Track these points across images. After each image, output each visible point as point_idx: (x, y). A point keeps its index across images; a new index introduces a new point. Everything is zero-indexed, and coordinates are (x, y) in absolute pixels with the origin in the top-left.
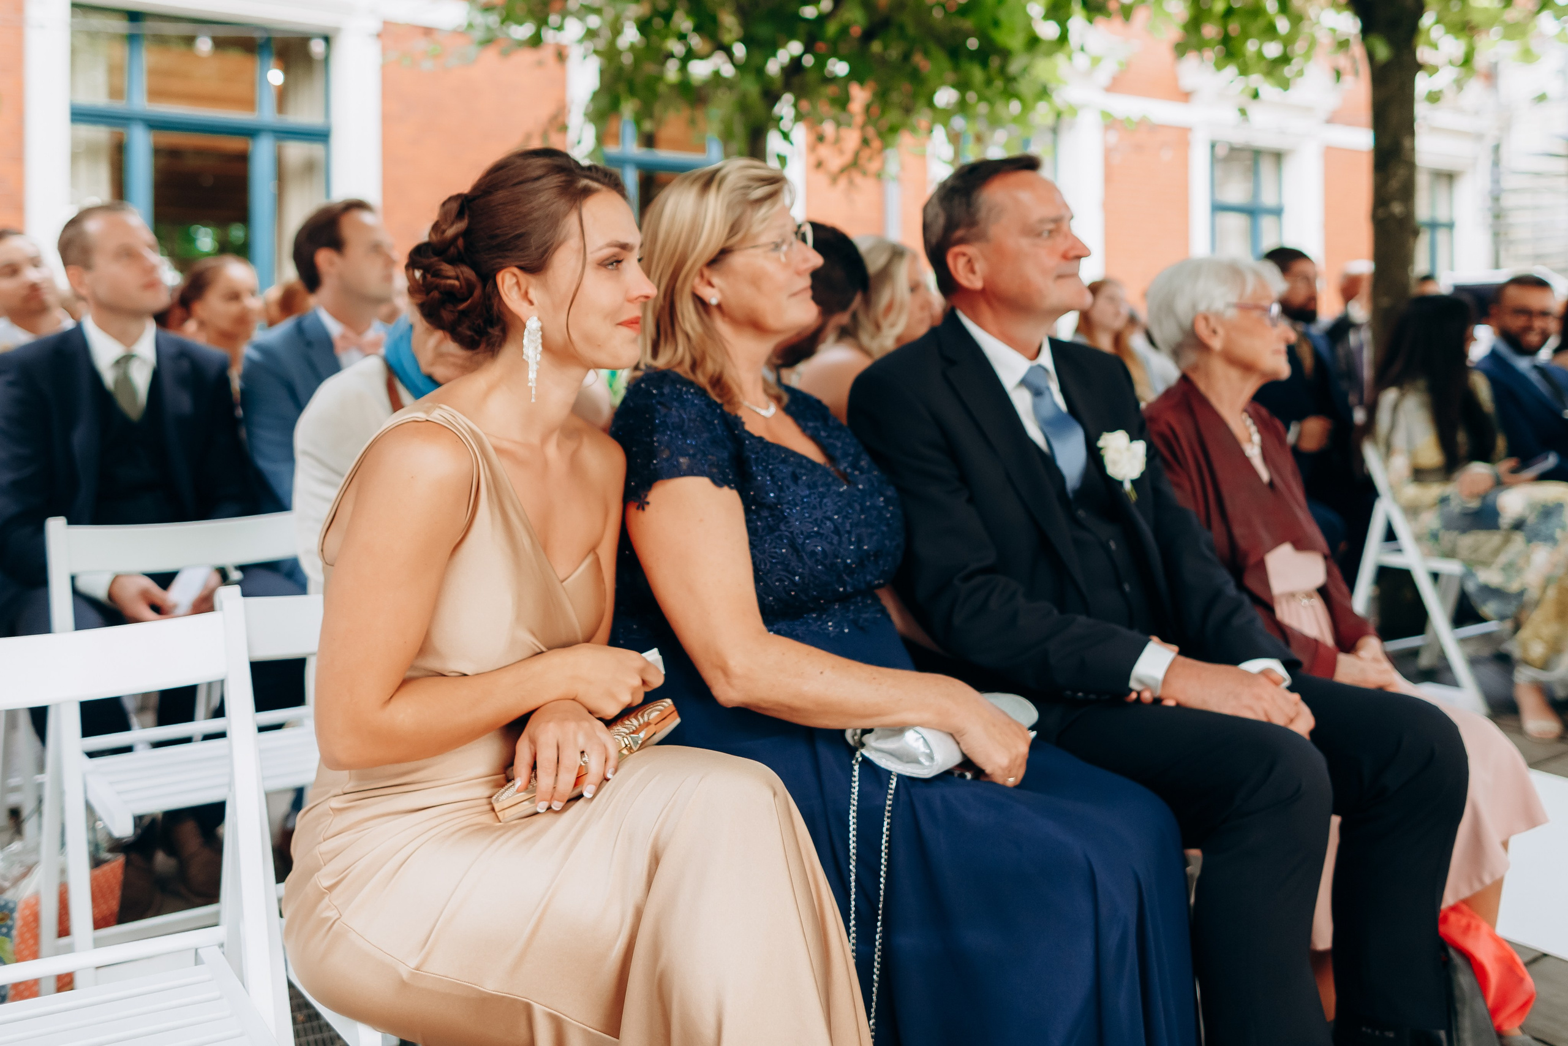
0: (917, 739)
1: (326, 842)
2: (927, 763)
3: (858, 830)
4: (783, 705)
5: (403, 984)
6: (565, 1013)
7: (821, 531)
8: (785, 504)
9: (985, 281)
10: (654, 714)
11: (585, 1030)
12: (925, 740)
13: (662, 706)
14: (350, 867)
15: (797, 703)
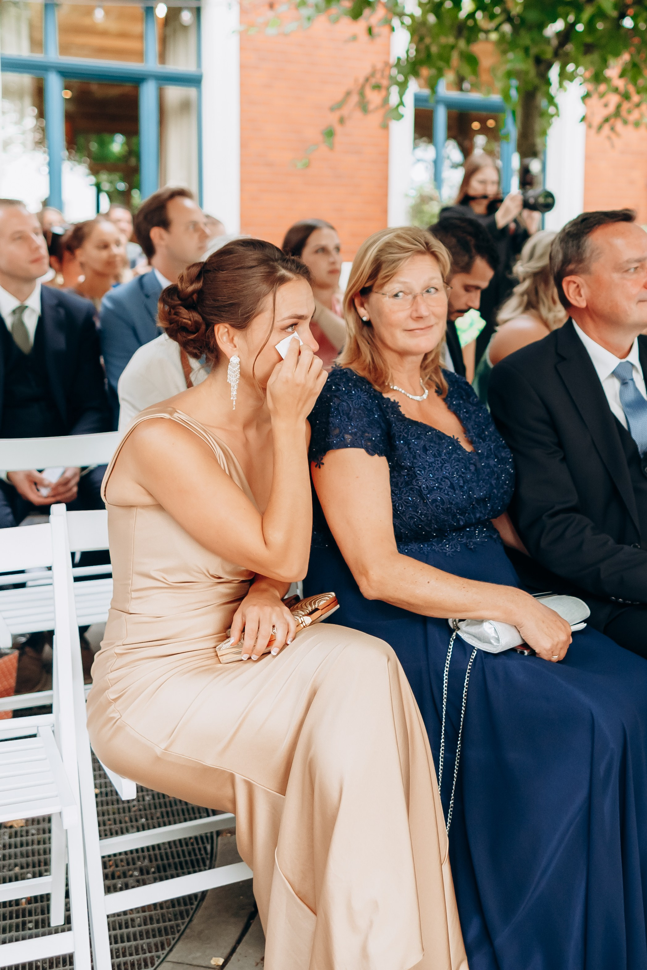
0: (490, 628)
1: (112, 673)
2: (495, 644)
3: (449, 683)
4: (403, 601)
5: (158, 759)
6: (253, 780)
7: (441, 486)
8: (417, 467)
9: (587, 301)
10: (322, 603)
11: (265, 790)
12: (495, 628)
13: (328, 597)
14: (127, 687)
15: (412, 600)
